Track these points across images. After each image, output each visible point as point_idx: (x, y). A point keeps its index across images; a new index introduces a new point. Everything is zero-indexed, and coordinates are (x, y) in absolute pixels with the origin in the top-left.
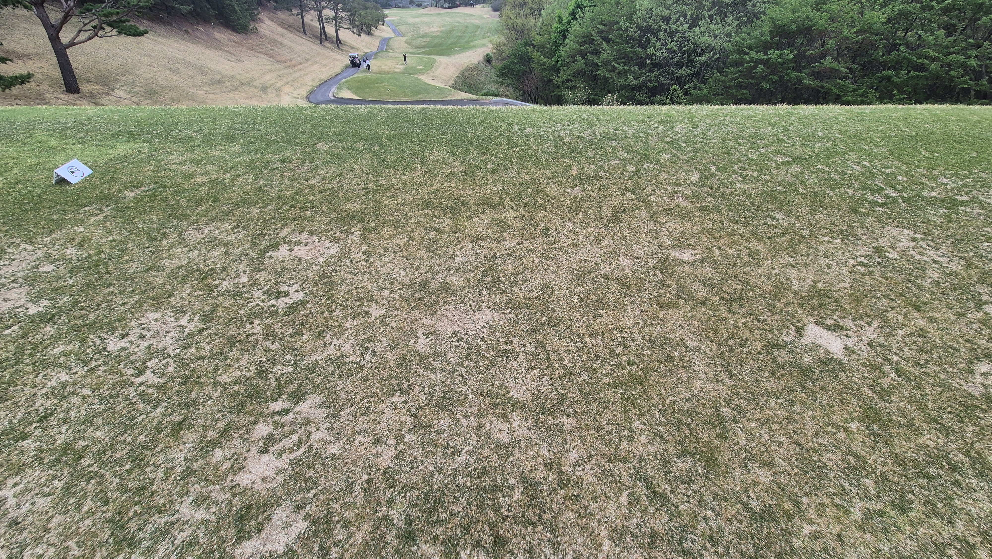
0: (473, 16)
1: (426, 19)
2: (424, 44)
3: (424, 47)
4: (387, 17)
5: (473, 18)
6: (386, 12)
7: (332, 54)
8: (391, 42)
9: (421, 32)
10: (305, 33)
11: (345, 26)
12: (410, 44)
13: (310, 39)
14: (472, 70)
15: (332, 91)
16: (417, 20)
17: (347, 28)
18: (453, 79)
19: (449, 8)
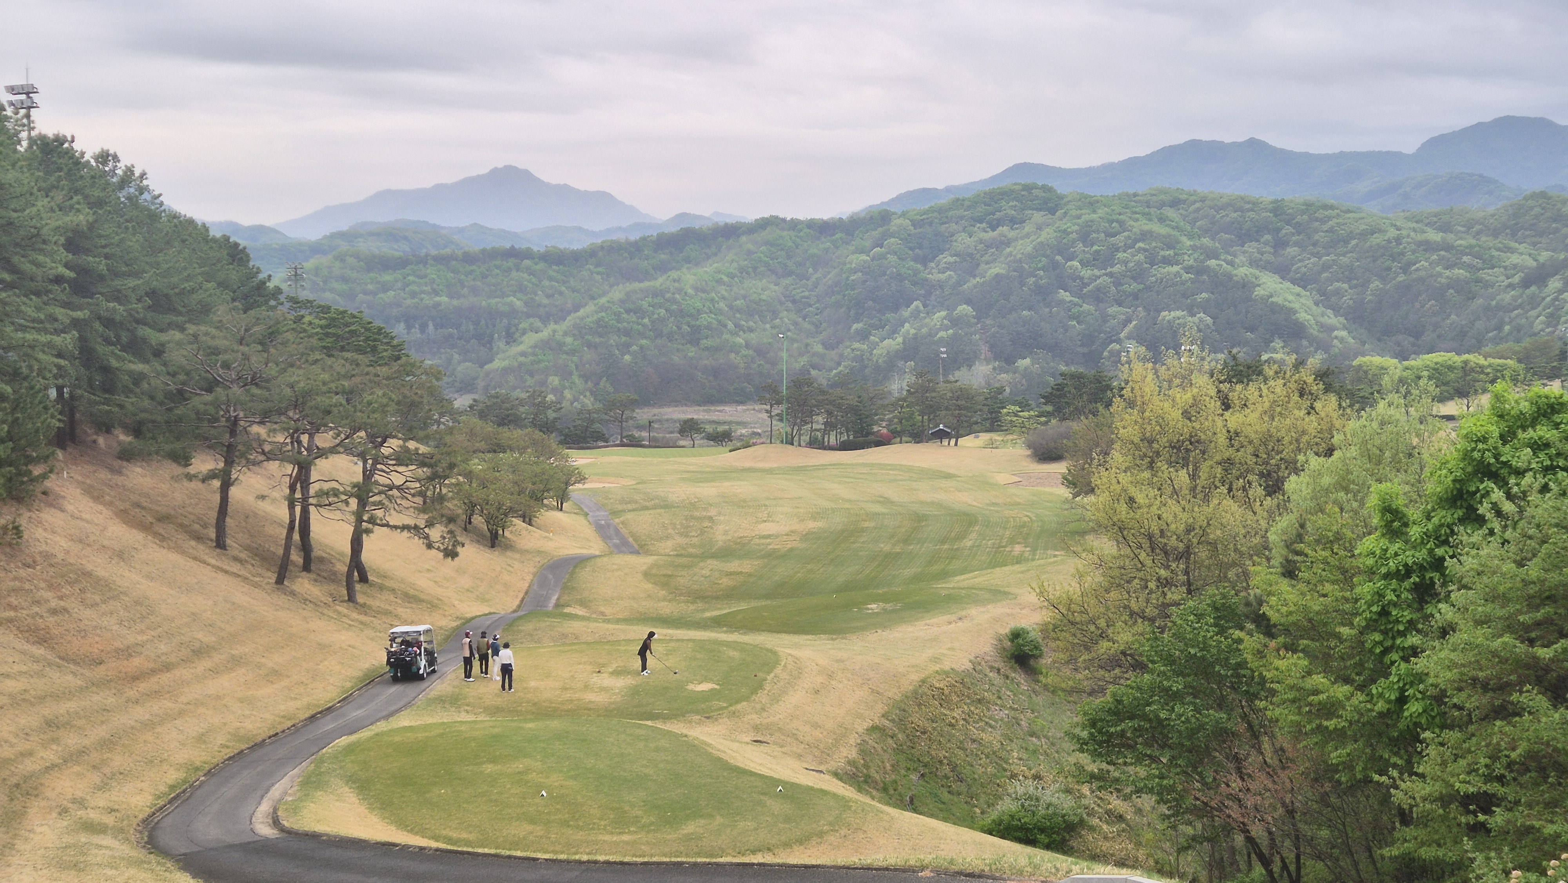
0: (949, 476)
1: (743, 488)
2: (725, 582)
3: (729, 595)
4: (582, 479)
5: (944, 483)
6: (579, 459)
7: (317, 624)
8: (584, 574)
9: (720, 535)
10: (220, 544)
11: (395, 519)
12: (664, 585)
13: (235, 568)
14: (943, 699)
15: (276, 792)
16: (708, 491)
17: (404, 528)
18: (853, 739)
19: (845, 447)
